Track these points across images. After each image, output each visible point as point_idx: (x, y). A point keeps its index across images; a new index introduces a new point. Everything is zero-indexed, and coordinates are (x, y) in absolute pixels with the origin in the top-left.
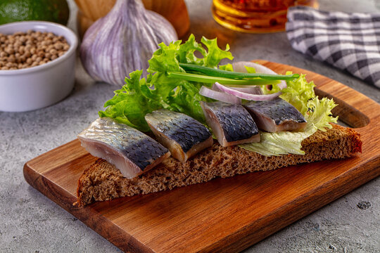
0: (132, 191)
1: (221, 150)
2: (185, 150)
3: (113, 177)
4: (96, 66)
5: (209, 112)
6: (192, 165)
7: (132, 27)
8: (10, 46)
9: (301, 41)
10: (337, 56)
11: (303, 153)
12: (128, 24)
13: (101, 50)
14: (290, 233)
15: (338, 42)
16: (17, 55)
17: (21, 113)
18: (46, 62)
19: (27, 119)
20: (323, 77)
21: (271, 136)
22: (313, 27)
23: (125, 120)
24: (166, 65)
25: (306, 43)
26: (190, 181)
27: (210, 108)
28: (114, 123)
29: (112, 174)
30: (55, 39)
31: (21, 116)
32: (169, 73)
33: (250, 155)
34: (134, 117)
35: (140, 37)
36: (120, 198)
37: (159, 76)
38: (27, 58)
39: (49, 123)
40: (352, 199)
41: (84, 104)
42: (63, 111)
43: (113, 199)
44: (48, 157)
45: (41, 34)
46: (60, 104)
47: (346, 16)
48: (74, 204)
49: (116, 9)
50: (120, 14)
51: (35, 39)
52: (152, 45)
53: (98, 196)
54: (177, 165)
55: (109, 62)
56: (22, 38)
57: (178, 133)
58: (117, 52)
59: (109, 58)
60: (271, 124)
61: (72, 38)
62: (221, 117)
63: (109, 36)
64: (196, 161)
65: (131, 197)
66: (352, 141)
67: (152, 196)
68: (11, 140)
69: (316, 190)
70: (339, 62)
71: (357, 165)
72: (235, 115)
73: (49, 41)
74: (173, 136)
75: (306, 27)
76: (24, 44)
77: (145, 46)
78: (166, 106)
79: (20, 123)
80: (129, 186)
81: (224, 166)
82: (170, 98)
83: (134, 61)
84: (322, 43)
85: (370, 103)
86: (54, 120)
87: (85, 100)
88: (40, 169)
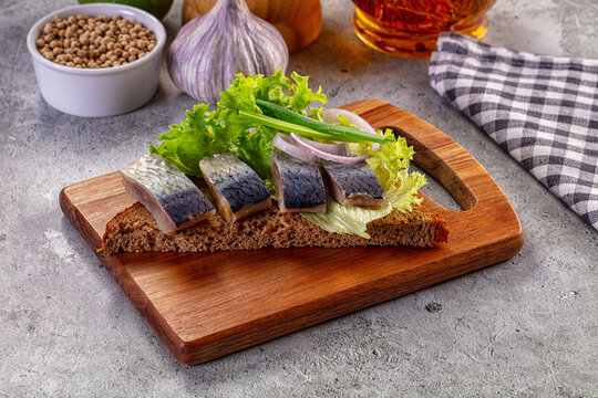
0: (166, 247)
1: (281, 215)
2: (234, 209)
3: (146, 227)
4: (181, 76)
5: (275, 167)
6: (241, 228)
7: (228, 37)
8: (87, 33)
9: (440, 80)
10: (476, 108)
11: (368, 236)
12: (223, 33)
13: (187, 59)
14: (335, 327)
15: (482, 90)
16: (91, 47)
17: (83, 118)
18: (121, 63)
19: (88, 128)
20: (445, 135)
21: (339, 209)
22: (460, 65)
23: (178, 161)
24: (239, 101)
25: (446, 84)
26: (237, 245)
27: (277, 163)
28: (163, 163)
29: (146, 224)
30: (141, 34)
31: (82, 123)
32: (240, 112)
33: (311, 227)
35: (236, 52)
36: (152, 252)
37: (229, 113)
39: (111, 138)
40: (423, 297)
41: (160, 119)
42: (132, 125)
43: (144, 251)
45: (128, 22)
46: (132, 115)
47: (510, 55)
48: (98, 251)
49: (214, 12)
50: (217, 19)
51: (119, 29)
53: (127, 246)
54: (223, 225)
55: (195, 75)
56: (102, 26)
57: (231, 188)
58: (205, 65)
61: (161, 35)
62: (286, 176)
63: (199, 43)
64: (246, 224)
65: (165, 253)
66: (437, 228)
67: (189, 255)
68: (61, 152)
69: (377, 282)
70: (477, 115)
72: (304, 177)
73: (133, 35)
75: (453, 63)
76: (103, 35)
77: (239, 63)
78: (235, 149)
79: (78, 132)
80: (164, 240)
81: (279, 235)
82: (243, 140)
83: (223, 80)
84: (463, 88)
85: (486, 180)
86: (119, 134)
87: (162, 115)
88: (77, 199)
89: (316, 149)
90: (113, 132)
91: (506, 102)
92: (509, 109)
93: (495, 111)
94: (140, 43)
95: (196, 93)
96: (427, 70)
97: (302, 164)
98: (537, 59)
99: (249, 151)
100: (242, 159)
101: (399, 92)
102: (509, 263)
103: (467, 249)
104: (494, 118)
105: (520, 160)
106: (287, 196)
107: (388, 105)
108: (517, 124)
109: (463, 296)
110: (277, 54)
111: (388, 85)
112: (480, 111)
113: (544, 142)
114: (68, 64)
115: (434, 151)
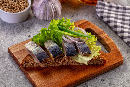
0: (37, 66)
2: (54, 57)
6: (55, 61)
7: (48, 5)
10: (109, 22)
11: (88, 64)
12: (46, 3)
13: (37, 10)
15: (110, 17)
16: (12, 5)
18: (21, 11)
19: (12, 27)
20: (102, 30)
21: (80, 56)
22: (104, 9)
23: (39, 43)
24: (54, 27)
25: (100, 14)
26: (54, 65)
27: (64, 43)
28: (35, 44)
29: (32, 61)
31: (11, 25)
32: (54, 30)
33: (73, 61)
35: (50, 8)
36: (33, 67)
37: (51, 30)
38: (15, 7)
40: (100, 77)
41: (30, 24)
42: (23, 26)
43: (31, 67)
44: (15, 47)
46: (23, 23)
47: (115, 5)
48: (20, 67)
53: (27, 66)
54: (51, 60)
55: (39, 14)
57: (53, 51)
58: (42, 12)
59: (39, 12)
62: (66, 48)
63: (40, 6)
64: (57, 60)
65: (36, 67)
66: (104, 60)
67: (43, 68)
68: (6, 34)
69: (89, 75)
72: (71, 48)
74: (51, 52)
75: (102, 8)
76: (15, 1)
77: (50, 11)
78: (52, 38)
79: (10, 28)
81: (65, 63)
82: (54, 35)
83: (46, 15)
84: (105, 16)
85: (113, 44)
86: (20, 29)
87: (31, 23)
88: (13, 51)
90: (19, 28)
91: (116, 20)
92: (117, 22)
93: (114, 23)
94: (25, 4)
95: (39, 18)
97: (70, 44)
98: (122, 7)
99: (56, 39)
101: (89, 15)
102: (120, 67)
103: (111, 65)
104: (113, 25)
105: (120, 36)
106: (67, 53)
107: (87, 21)
108: (119, 27)
109: (110, 77)
110: (60, 8)
111: (86, 13)
112: (110, 23)
113: (126, 32)
114: (7, 11)
115: (100, 35)
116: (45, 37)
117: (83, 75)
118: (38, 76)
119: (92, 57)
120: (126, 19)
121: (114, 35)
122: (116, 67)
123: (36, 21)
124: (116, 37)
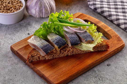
0: (43, 59)
1: (69, 47)
2: (59, 48)
4: (31, 12)
5: (66, 35)
6: (61, 52)
7: (43, 2)
8: (5, 3)
9: (92, 6)
10: (103, 12)
11: (93, 51)
12: (41, 1)
13: (32, 8)
14: (88, 73)
15: (103, 7)
16: (7, 7)
17: (8, 25)
18: (16, 11)
19: (10, 28)
20: (99, 20)
21: (84, 44)
24: (54, 20)
25: (93, 6)
26: (60, 56)
27: (66, 34)
28: (38, 38)
29: (38, 54)
30: (18, 2)
31: (8, 26)
32: (55, 23)
33: (77, 49)
34: (44, 35)
35: (45, 5)
36: (40, 60)
38: (10, 8)
39: (16, 30)
40: (105, 62)
42: (21, 25)
43: (38, 61)
44: (18, 44)
46: (20, 23)
48: (26, 62)
51: (12, 1)
52: (48, 7)
53: (33, 60)
54: (56, 52)
55: (35, 12)
56: (8, 1)
57: (57, 42)
59: (35, 10)
60: (84, 41)
62: (70, 38)
63: (35, 4)
65: (43, 60)
66: (107, 46)
67: (49, 60)
68: (5, 35)
69: (96, 61)
70: (103, 14)
71: (108, 53)
72: (74, 37)
73: (16, 2)
74: (56, 44)
75: (94, 1)
76: (9, 3)
77: (46, 8)
78: (53, 31)
79: (8, 29)
80: (42, 57)
81: (70, 52)
82: (54, 28)
83: (42, 12)
84: (98, 7)
85: (112, 31)
86: (18, 28)
87: (27, 22)
88: (15, 48)
89: (74, 30)
91: (109, 10)
92: (111, 11)
93: (108, 12)
94: (19, 4)
95: (35, 16)
96: (88, 3)
97: (72, 34)
99: (57, 32)
100: (56, 34)
101: (82, 9)
102: (122, 51)
103: (114, 49)
104: (108, 14)
105: (116, 24)
106: (71, 43)
107: (83, 14)
108: (114, 15)
109: (114, 61)
111: (79, 7)
112: (104, 13)
113: (121, 19)
114: (3, 12)
115: (97, 24)
116: (47, 30)
117: (89, 62)
118: (46, 68)
119: (96, 43)
120: (119, 8)
121: (110, 24)
122: (119, 51)
123: (32, 19)
124: (112, 26)
